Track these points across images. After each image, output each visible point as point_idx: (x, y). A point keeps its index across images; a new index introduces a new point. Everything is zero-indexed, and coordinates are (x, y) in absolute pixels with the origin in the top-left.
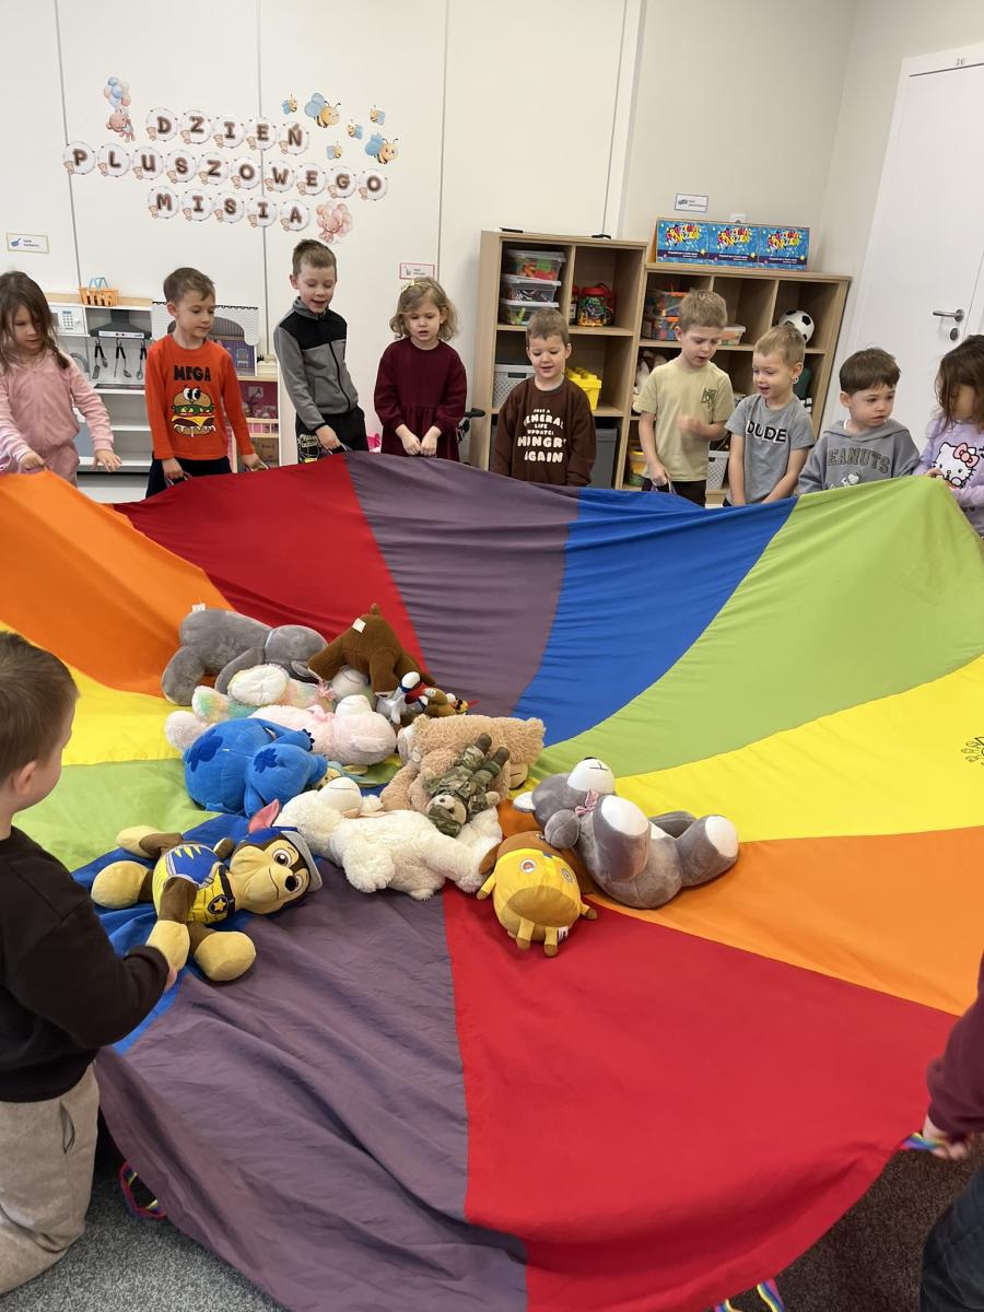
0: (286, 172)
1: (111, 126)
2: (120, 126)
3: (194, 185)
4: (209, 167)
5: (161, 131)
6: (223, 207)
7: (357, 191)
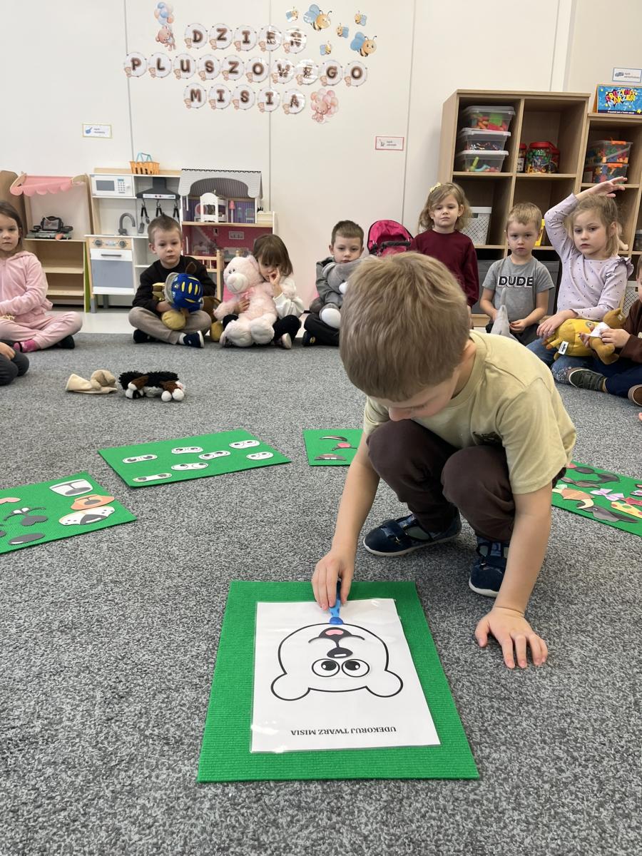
0: (288, 67)
1: (159, 39)
2: (166, 39)
3: (217, 81)
4: (230, 67)
5: (195, 41)
6: (239, 97)
7: (343, 80)
